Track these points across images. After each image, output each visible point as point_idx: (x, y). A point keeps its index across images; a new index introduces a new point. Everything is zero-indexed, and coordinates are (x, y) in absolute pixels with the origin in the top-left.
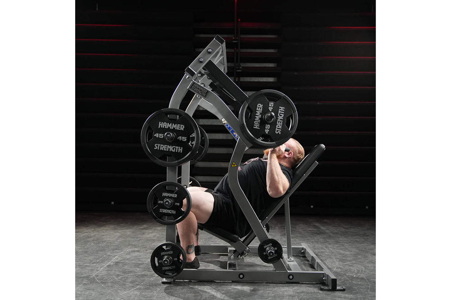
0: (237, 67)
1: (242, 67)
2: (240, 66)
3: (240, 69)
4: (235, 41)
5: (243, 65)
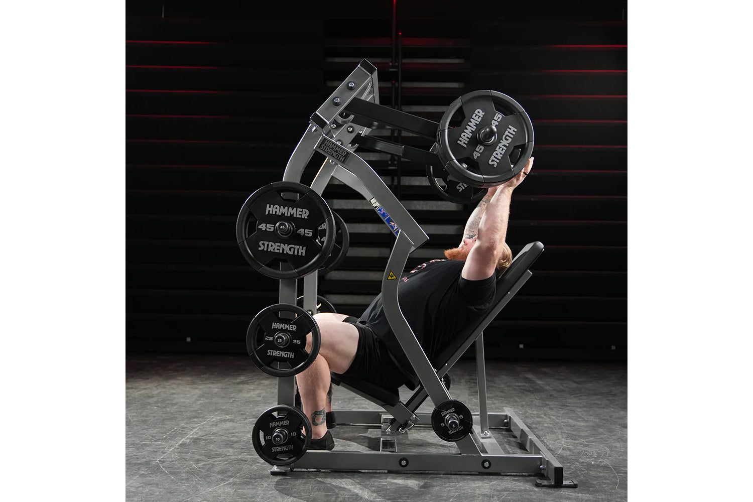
4: (393, 68)
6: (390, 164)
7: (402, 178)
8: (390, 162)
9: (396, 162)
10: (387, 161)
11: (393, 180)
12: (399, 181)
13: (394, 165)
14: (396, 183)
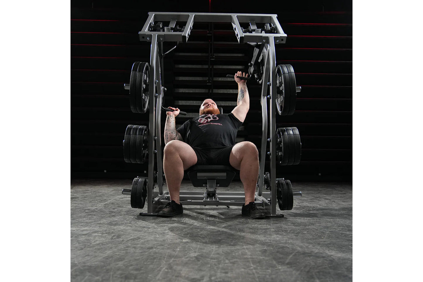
0: (211, 57)
1: (215, 56)
2: (214, 55)
3: (213, 58)
4: (209, 34)
5: (216, 55)
6: (208, 82)
7: (214, 90)
8: (208, 81)
9: (211, 81)
10: (206, 81)
11: (209, 91)
12: (212, 91)
13: (210, 83)
14: (211, 92)
